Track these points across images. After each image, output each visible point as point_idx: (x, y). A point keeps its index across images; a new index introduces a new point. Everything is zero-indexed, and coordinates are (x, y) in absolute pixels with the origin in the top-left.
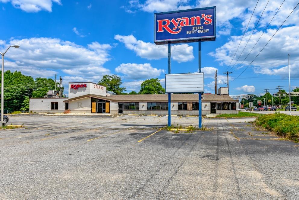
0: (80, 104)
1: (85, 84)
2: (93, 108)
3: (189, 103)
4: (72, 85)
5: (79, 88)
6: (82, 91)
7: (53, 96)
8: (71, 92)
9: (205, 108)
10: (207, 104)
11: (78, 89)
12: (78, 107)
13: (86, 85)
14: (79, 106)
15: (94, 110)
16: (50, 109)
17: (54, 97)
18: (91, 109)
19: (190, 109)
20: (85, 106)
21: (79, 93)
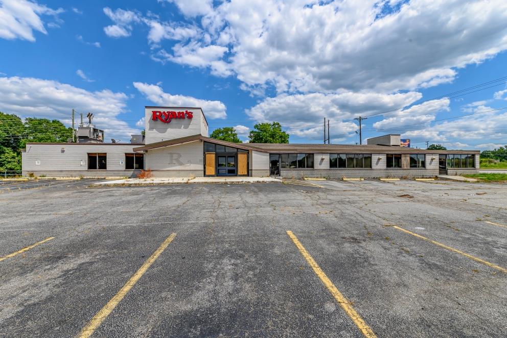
0: (175, 156)
1: (189, 111)
2: (210, 166)
3: (404, 155)
4: (154, 113)
5: (174, 121)
6: (180, 128)
7: (91, 139)
8: (151, 128)
9: (430, 164)
10: (434, 157)
11: (170, 122)
12: (171, 164)
13: (192, 113)
14: (174, 162)
15: (211, 170)
16: (86, 168)
17: (93, 142)
18: (205, 168)
19: (407, 166)
20: (190, 162)
21: (174, 132)
